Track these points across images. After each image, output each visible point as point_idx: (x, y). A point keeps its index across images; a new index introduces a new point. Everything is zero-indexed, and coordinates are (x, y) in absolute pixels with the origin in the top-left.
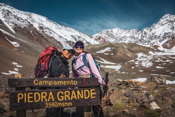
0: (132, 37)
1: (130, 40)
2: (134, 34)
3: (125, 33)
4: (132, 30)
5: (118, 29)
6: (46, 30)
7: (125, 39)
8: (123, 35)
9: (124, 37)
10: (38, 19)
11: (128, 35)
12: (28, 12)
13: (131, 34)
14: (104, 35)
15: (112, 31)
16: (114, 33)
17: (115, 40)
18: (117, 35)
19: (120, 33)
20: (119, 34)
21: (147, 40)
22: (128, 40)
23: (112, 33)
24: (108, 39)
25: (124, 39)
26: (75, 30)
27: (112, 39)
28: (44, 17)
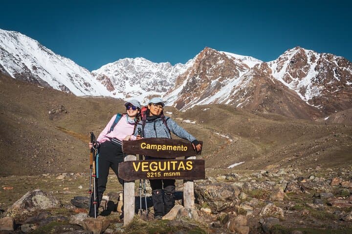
0: (159, 75)
1: (156, 78)
2: (163, 71)
3: (151, 66)
4: (161, 63)
5: (143, 59)
6: (39, 70)
7: (150, 75)
8: (147, 70)
9: (148, 73)
10: (27, 44)
11: (155, 70)
12: (12, 32)
13: (159, 71)
14: (121, 67)
15: (133, 62)
16: (135, 66)
17: (134, 75)
18: (138, 68)
19: (144, 66)
20: (142, 68)
21: (171, 83)
22: (152, 78)
23: (133, 65)
24: (125, 74)
25: (147, 76)
26: (74, 63)
27: (131, 73)
28: (34, 40)
